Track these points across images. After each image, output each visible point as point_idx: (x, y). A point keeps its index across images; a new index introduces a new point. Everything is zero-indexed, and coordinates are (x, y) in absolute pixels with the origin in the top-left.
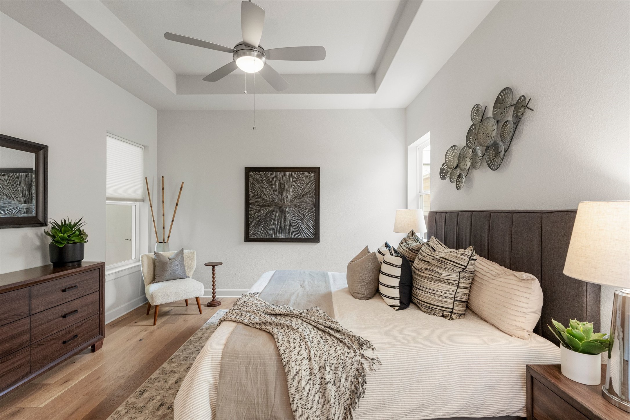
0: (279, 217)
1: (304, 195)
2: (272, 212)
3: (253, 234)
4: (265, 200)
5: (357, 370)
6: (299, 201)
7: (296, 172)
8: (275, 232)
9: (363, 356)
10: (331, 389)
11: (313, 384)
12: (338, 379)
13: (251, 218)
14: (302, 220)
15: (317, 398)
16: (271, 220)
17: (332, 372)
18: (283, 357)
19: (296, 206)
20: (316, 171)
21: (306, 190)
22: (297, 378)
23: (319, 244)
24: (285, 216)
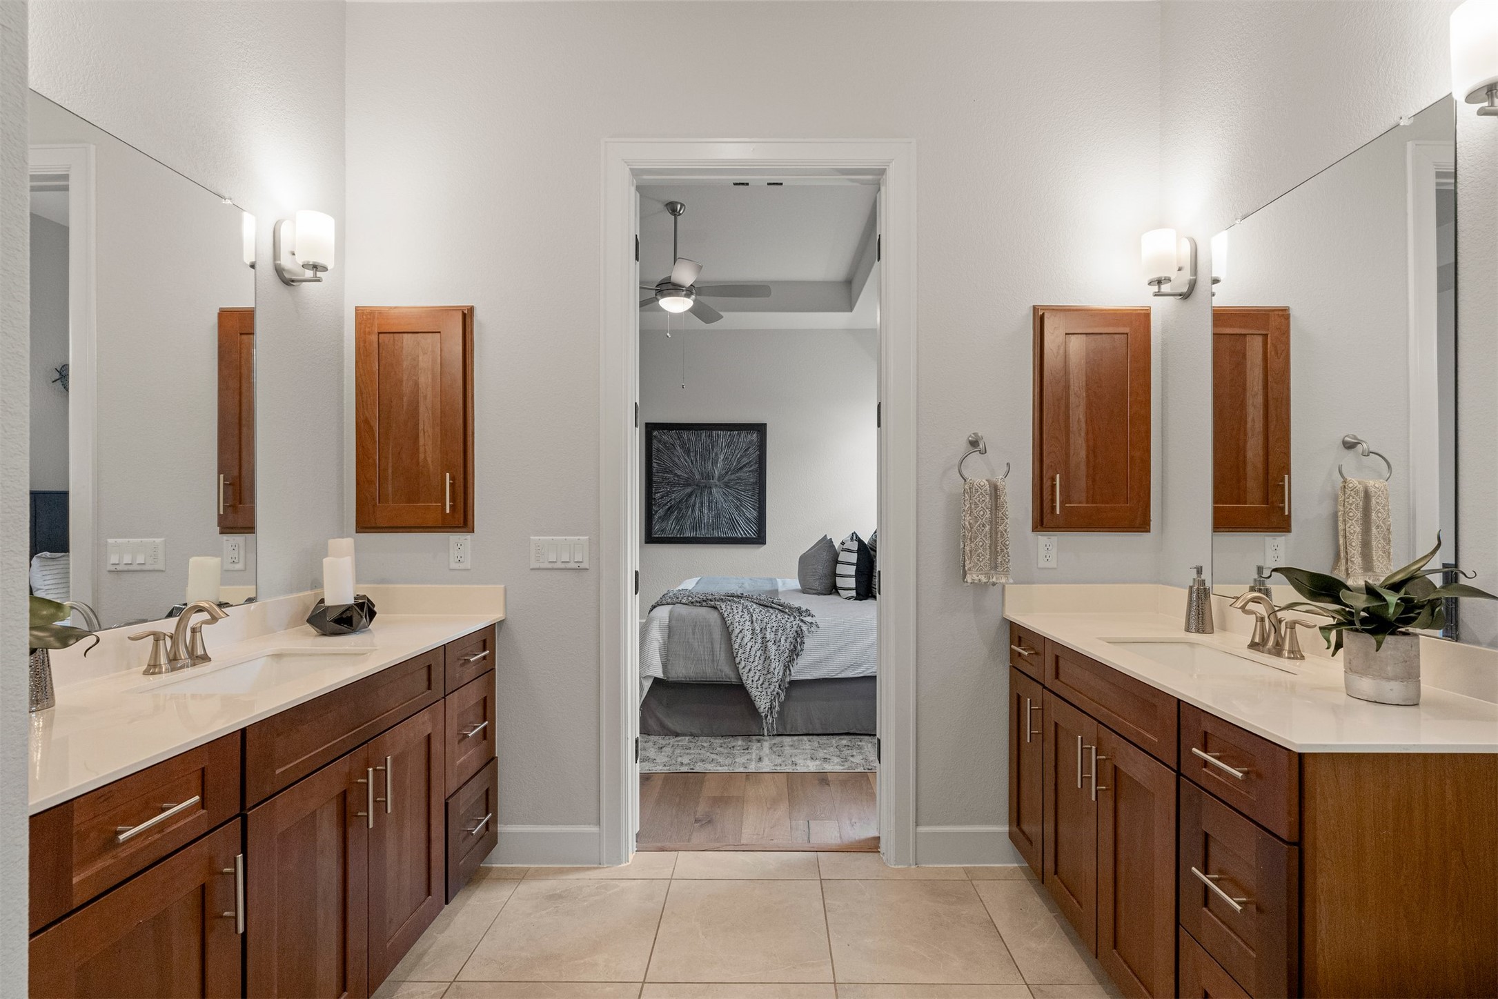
0: (702, 503)
1: (741, 468)
2: (690, 495)
3: (658, 531)
4: (678, 476)
5: (796, 632)
6: (733, 477)
7: (728, 430)
8: (694, 528)
9: (802, 621)
10: (772, 648)
11: (755, 642)
12: (778, 640)
13: (655, 504)
14: (737, 508)
15: (758, 654)
16: (687, 508)
17: (773, 634)
18: (726, 619)
19: (727, 486)
20: (760, 429)
21: (745, 460)
22: (740, 636)
23: (765, 546)
24: (710, 502)
